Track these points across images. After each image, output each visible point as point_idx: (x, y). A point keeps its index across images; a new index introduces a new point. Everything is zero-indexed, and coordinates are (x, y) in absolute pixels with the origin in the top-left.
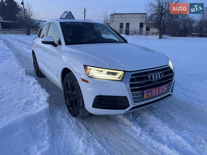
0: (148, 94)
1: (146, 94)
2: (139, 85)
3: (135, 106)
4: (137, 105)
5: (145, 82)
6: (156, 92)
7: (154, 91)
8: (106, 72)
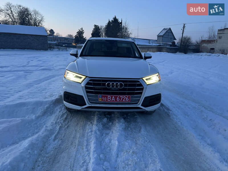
0: (103, 98)
1: (101, 98)
2: (94, 89)
3: (91, 106)
4: (92, 106)
5: (101, 87)
6: (111, 99)
7: (109, 97)
8: (75, 76)
